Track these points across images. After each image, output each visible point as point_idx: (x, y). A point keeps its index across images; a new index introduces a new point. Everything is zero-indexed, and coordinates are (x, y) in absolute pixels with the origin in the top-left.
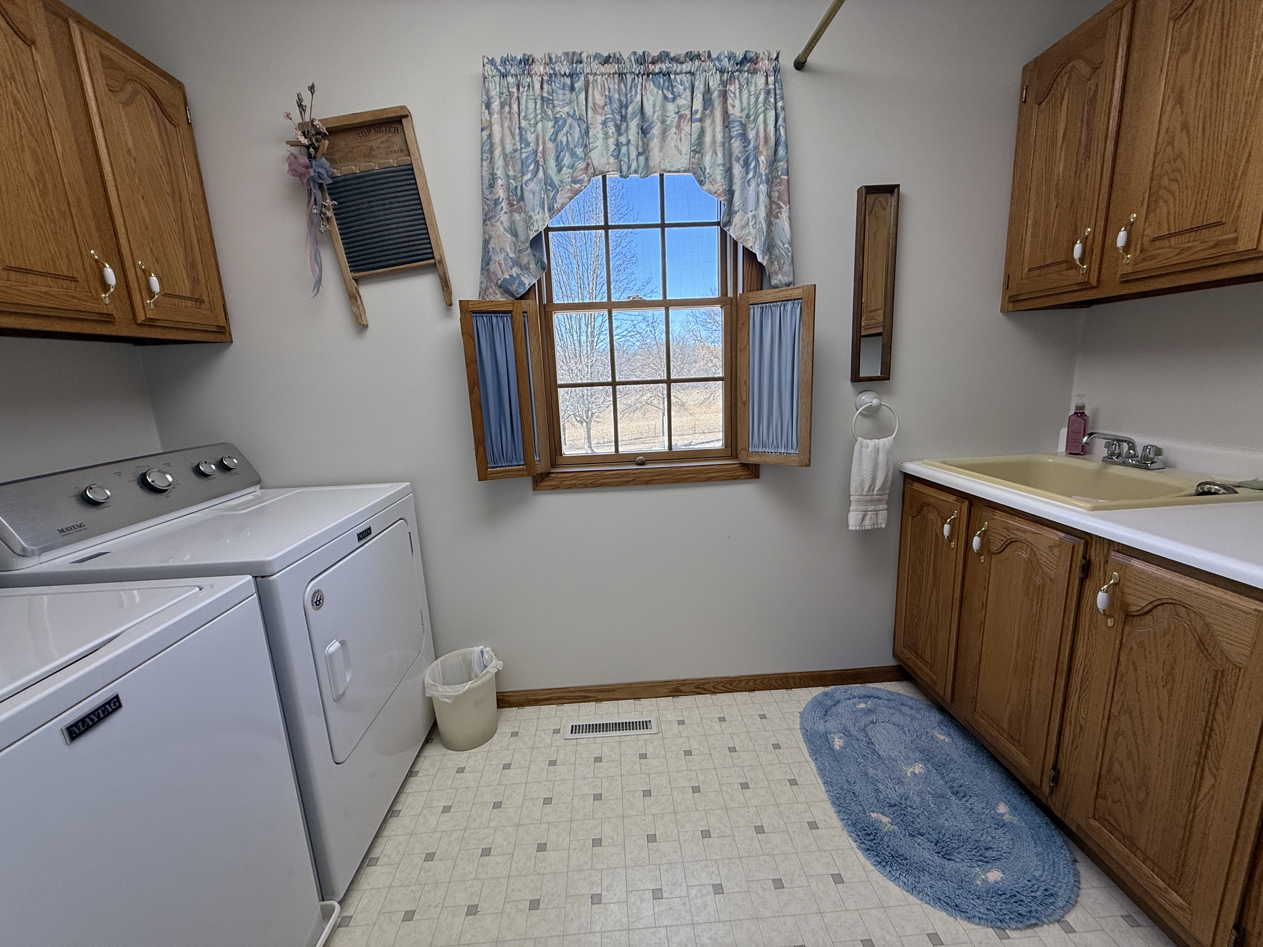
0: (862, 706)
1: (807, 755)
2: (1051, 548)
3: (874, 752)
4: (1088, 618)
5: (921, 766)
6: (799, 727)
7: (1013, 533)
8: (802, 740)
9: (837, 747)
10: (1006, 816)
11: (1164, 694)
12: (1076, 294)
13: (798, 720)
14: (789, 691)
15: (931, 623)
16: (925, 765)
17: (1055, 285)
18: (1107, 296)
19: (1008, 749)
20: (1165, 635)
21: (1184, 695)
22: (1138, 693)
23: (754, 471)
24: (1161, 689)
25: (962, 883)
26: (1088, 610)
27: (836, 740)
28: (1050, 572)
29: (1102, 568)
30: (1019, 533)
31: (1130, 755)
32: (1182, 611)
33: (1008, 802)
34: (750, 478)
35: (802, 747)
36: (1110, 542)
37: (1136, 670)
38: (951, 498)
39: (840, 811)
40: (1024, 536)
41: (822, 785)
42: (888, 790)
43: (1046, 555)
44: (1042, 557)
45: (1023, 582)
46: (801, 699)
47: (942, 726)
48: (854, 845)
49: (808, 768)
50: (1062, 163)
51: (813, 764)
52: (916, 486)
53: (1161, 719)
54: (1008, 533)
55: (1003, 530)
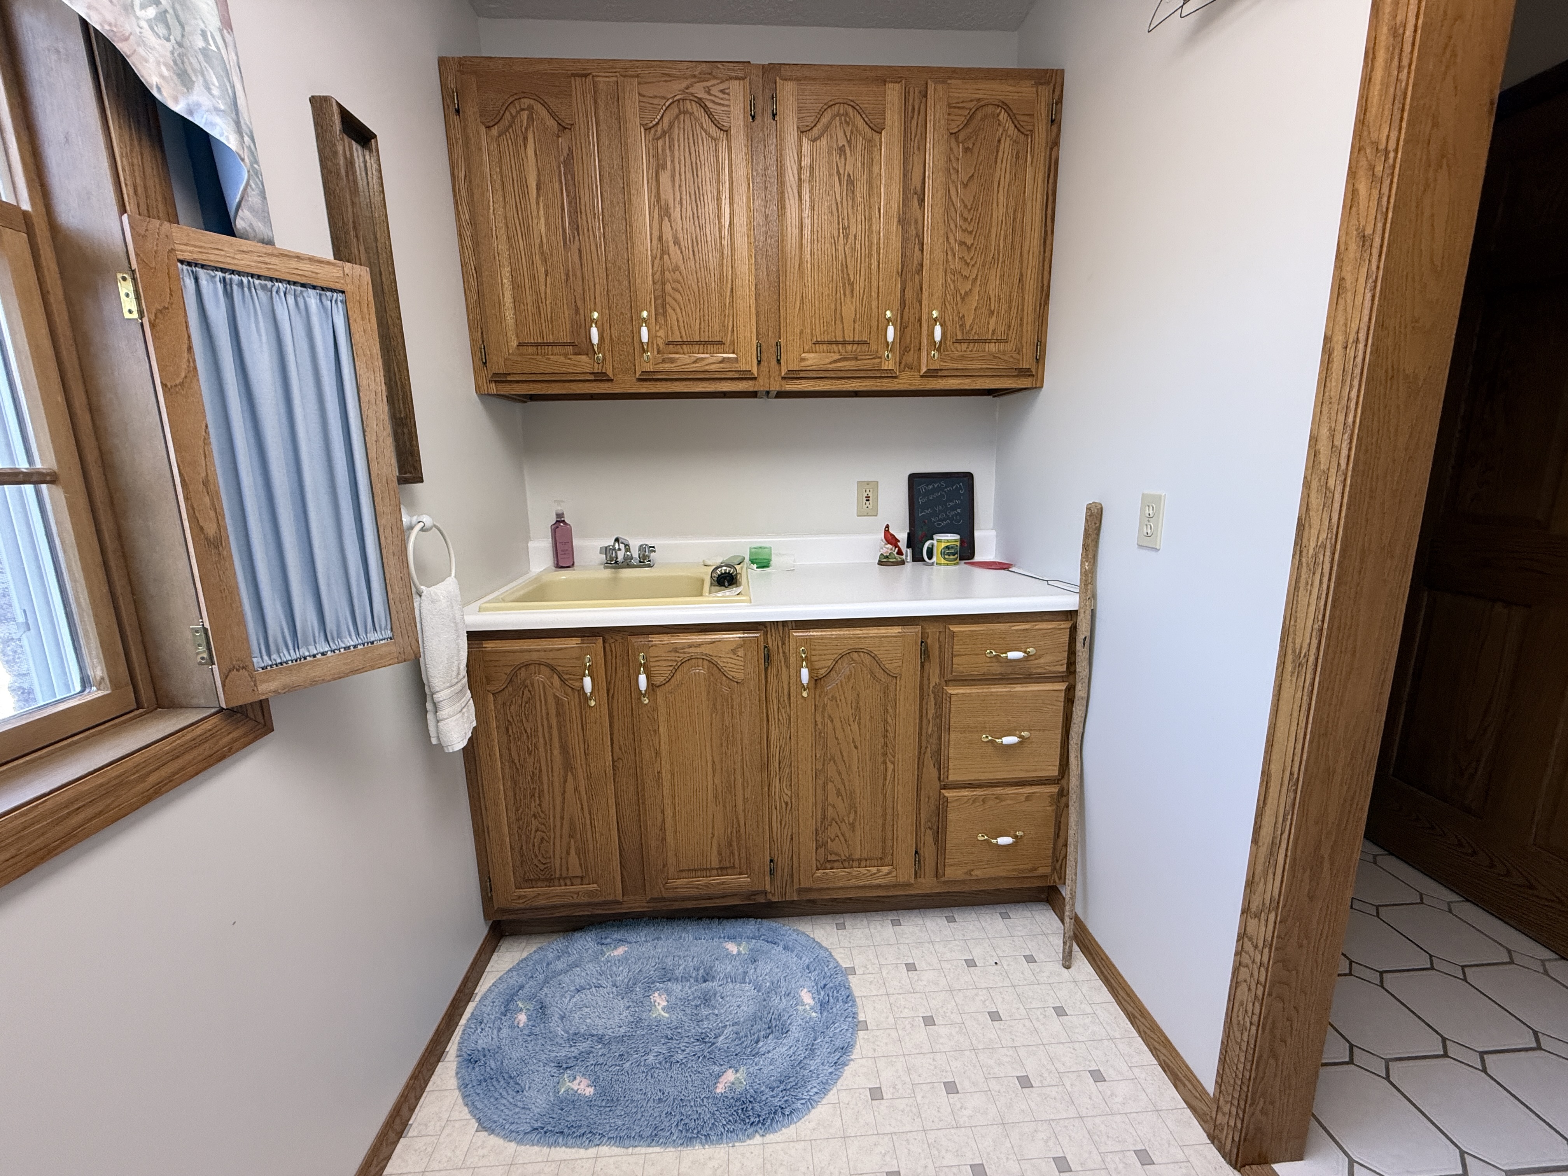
0: (522, 1018)
1: (582, 1152)
2: (734, 651)
3: (621, 1040)
4: (775, 702)
5: (656, 995)
6: (513, 1145)
7: (684, 653)
8: (546, 1150)
9: (590, 1091)
10: (741, 949)
11: (855, 727)
12: (587, 385)
13: (494, 1141)
14: (412, 1132)
15: (571, 821)
16: (658, 990)
17: (564, 370)
18: (625, 391)
19: (723, 883)
20: (849, 680)
21: (868, 718)
22: (837, 739)
23: (260, 718)
24: (852, 723)
25: (815, 1031)
26: (774, 694)
27: (575, 1086)
28: (736, 675)
29: (781, 651)
30: (691, 650)
31: (839, 793)
32: (855, 656)
33: (732, 938)
34: (256, 738)
35: (565, 1157)
36: (784, 623)
37: (832, 721)
38: (573, 643)
39: (707, 1136)
40: (698, 650)
41: (650, 1150)
42: (688, 1050)
43: (730, 660)
44: (726, 665)
45: (708, 699)
46: (445, 1116)
47: (604, 941)
48: (758, 1139)
49: (612, 1160)
50: (543, 221)
51: (604, 1150)
52: (489, 645)
53: (856, 747)
54: (677, 655)
55: (670, 654)
